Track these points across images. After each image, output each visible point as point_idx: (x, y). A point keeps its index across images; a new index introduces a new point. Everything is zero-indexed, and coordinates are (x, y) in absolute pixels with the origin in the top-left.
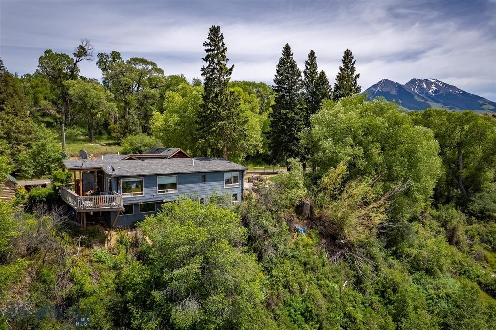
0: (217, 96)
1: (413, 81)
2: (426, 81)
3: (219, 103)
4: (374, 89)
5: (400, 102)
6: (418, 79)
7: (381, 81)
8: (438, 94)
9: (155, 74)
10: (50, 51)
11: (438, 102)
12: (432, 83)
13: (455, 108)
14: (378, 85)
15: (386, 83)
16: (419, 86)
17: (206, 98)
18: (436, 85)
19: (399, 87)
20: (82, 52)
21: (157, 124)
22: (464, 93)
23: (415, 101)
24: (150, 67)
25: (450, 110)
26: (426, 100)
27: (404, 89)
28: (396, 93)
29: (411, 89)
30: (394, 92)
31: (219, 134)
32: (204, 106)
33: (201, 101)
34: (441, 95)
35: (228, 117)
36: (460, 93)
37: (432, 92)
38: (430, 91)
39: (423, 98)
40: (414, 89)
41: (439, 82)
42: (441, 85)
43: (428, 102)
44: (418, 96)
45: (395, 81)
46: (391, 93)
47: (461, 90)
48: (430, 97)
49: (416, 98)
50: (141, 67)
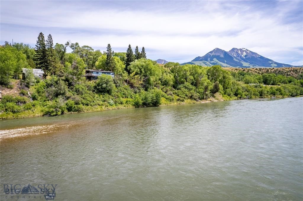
0: (109, 58)
1: (233, 49)
2: (241, 50)
3: (110, 60)
4: (211, 54)
5: (226, 61)
6: (236, 48)
7: (215, 49)
8: (247, 57)
9: (91, 51)
10: (58, 43)
11: (247, 62)
12: (244, 51)
13: (256, 66)
14: (213, 51)
15: (217, 50)
16: (237, 52)
17: (107, 59)
18: (246, 52)
19: (225, 53)
20: (68, 44)
21: (97, 64)
22: (262, 57)
23: (234, 61)
24: (89, 48)
25: (253, 66)
26: (240, 61)
27: (228, 54)
28: (223, 57)
29: (232, 54)
30: (222, 56)
31: (110, 66)
32: (107, 61)
33: (106, 59)
34: (249, 58)
35: (111, 63)
36: (259, 57)
37: (244, 56)
38: (243, 56)
39: (238, 59)
40: (234, 54)
41: (248, 50)
42: (249, 52)
43: (241, 62)
44: (236, 58)
45: (223, 49)
46: (221, 56)
47: (260, 55)
48: (243, 59)
49: (235, 59)
50: (86, 48)
